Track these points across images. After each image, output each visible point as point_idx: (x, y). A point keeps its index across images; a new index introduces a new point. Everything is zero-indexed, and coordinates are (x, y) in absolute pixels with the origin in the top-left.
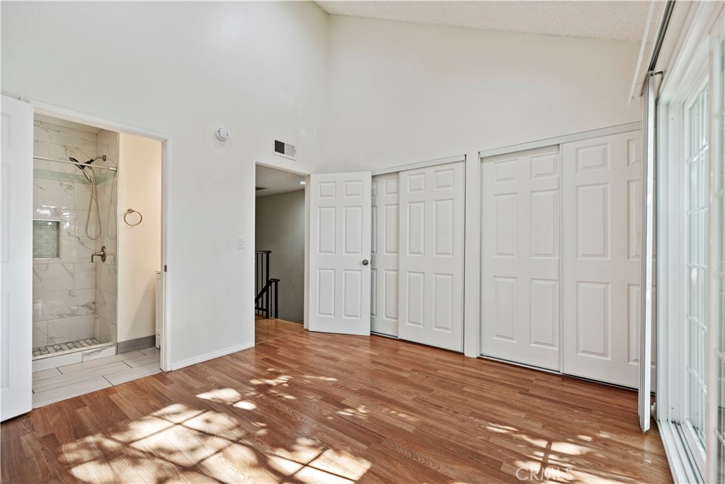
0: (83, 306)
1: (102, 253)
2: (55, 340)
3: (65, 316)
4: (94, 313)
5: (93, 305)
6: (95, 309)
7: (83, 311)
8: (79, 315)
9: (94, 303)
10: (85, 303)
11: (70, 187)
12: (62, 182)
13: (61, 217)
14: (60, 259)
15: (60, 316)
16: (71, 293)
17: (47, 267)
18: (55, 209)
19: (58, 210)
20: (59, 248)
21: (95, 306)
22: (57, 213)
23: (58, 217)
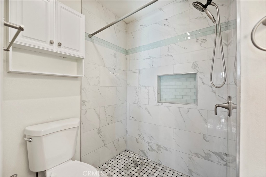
0: (216, 154)
2: (193, 174)
4: (226, 165)
5: (225, 157)
6: (226, 162)
7: (215, 158)
8: (212, 161)
9: (226, 155)
10: (217, 152)
11: (204, 40)
12: (198, 38)
13: (197, 68)
14: (197, 105)
15: (197, 155)
16: (205, 138)
17: (188, 111)
18: (193, 63)
19: (195, 64)
20: (196, 96)
21: (227, 159)
22: (195, 66)
23: (195, 69)
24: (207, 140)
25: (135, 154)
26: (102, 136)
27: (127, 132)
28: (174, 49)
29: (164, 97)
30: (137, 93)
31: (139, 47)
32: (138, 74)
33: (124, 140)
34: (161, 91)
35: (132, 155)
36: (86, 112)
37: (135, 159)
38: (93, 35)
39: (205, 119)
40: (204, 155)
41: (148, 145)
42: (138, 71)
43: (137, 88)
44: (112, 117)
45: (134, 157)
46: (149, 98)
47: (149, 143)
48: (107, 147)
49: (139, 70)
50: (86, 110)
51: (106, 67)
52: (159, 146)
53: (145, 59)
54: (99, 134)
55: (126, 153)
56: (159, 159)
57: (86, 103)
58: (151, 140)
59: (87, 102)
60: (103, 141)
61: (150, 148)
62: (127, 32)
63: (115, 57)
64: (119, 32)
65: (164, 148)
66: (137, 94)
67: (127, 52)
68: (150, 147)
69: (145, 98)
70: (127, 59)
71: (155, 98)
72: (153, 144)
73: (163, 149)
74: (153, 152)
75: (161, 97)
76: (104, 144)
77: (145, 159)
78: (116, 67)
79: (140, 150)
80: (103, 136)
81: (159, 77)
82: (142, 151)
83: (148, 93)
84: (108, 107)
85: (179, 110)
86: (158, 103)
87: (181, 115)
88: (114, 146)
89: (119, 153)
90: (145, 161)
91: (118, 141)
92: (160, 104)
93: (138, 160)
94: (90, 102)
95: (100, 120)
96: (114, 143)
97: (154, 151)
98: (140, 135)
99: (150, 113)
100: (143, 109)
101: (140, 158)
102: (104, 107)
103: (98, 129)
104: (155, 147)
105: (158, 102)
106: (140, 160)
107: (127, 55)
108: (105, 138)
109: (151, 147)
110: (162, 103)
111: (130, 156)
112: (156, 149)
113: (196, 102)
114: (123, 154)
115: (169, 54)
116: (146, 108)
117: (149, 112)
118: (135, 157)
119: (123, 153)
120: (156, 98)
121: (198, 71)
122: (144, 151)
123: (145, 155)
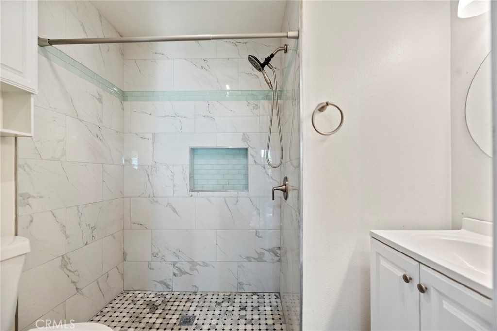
0: (269, 250)
1: (284, 187)
2: (244, 286)
3: (253, 260)
4: (279, 261)
5: (278, 251)
6: (280, 257)
7: (268, 256)
8: (265, 261)
9: (279, 248)
10: (271, 247)
11: (256, 106)
12: (249, 101)
13: (248, 142)
14: (248, 191)
15: (249, 259)
16: (258, 234)
17: (237, 201)
18: (244, 133)
19: (245, 135)
20: (247, 179)
21: (280, 252)
22: (245, 139)
23: (246, 143)
24: (260, 235)
25: (145, 292)
26: (70, 271)
27: (126, 255)
28: (217, 109)
29: (200, 182)
30: (148, 177)
31: (154, 91)
32: (151, 141)
33: (119, 272)
34: (195, 173)
35: (141, 295)
36: (31, 221)
37: (148, 300)
38: (51, 42)
39: (258, 209)
40: (256, 256)
41: (174, 268)
42: (150, 136)
43: (150, 167)
44: (93, 228)
45: (146, 296)
46: (174, 186)
47: (174, 264)
48: (83, 294)
49: (154, 135)
50: (31, 216)
51: (80, 120)
52: (193, 263)
53: (166, 116)
54: (65, 270)
55: (124, 297)
56: (194, 285)
57: (31, 200)
58: (178, 258)
59: (34, 197)
60: (73, 282)
61: (176, 272)
62: (123, 55)
63: (100, 100)
64: (108, 50)
65: (201, 263)
66: (149, 179)
67: (123, 96)
68: (177, 270)
69: (166, 186)
70: (123, 110)
71: (185, 185)
72: (182, 264)
73: (200, 265)
74: (184, 276)
75: (196, 183)
76: (77, 289)
77: (167, 294)
78: (102, 122)
79: (156, 281)
80: (73, 272)
81: (193, 150)
82: (161, 281)
83: (173, 176)
84: (85, 207)
85: (225, 201)
86: (191, 193)
87: (228, 208)
88: (98, 288)
89: (108, 301)
90: (168, 296)
91: (108, 277)
92: (195, 194)
93: (154, 300)
94: (41, 197)
95: (67, 237)
96: (98, 283)
97: (185, 274)
98: (155, 255)
99: (176, 212)
100: (161, 205)
101: (159, 295)
102: (77, 206)
103: (63, 257)
104: (186, 267)
105: (192, 191)
106: (159, 298)
107: (124, 101)
108: (78, 275)
109: (178, 268)
110: (198, 192)
111: (136, 299)
112: (188, 271)
113: (246, 187)
114: (119, 301)
115: (210, 115)
116: (169, 203)
117: (174, 210)
118: (148, 297)
119: (118, 299)
120: (188, 184)
121: (249, 146)
122: (165, 281)
123: (168, 286)
